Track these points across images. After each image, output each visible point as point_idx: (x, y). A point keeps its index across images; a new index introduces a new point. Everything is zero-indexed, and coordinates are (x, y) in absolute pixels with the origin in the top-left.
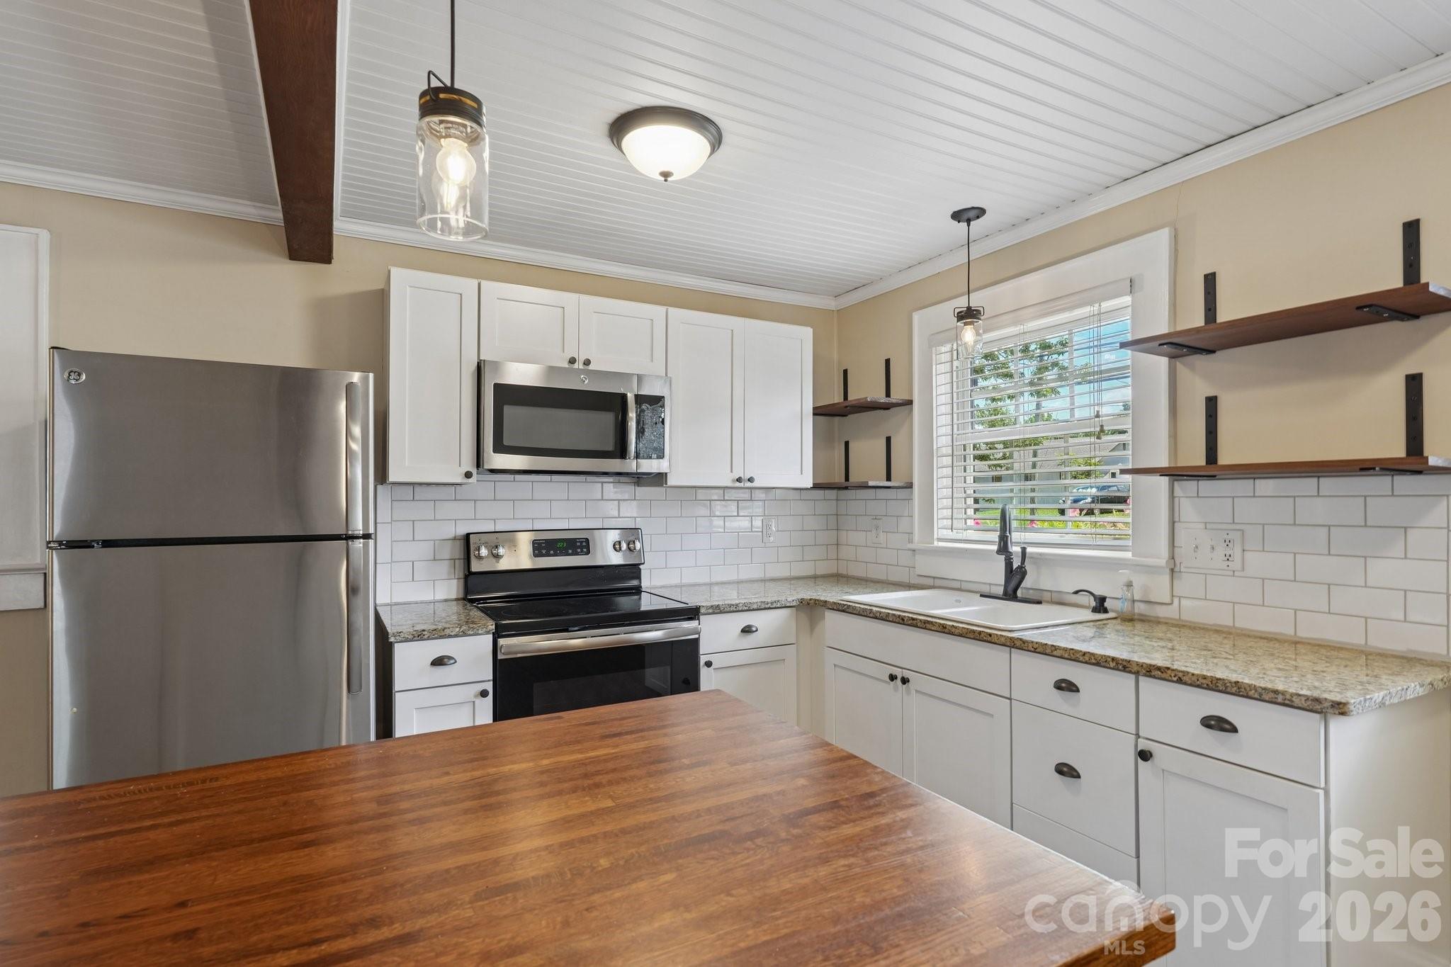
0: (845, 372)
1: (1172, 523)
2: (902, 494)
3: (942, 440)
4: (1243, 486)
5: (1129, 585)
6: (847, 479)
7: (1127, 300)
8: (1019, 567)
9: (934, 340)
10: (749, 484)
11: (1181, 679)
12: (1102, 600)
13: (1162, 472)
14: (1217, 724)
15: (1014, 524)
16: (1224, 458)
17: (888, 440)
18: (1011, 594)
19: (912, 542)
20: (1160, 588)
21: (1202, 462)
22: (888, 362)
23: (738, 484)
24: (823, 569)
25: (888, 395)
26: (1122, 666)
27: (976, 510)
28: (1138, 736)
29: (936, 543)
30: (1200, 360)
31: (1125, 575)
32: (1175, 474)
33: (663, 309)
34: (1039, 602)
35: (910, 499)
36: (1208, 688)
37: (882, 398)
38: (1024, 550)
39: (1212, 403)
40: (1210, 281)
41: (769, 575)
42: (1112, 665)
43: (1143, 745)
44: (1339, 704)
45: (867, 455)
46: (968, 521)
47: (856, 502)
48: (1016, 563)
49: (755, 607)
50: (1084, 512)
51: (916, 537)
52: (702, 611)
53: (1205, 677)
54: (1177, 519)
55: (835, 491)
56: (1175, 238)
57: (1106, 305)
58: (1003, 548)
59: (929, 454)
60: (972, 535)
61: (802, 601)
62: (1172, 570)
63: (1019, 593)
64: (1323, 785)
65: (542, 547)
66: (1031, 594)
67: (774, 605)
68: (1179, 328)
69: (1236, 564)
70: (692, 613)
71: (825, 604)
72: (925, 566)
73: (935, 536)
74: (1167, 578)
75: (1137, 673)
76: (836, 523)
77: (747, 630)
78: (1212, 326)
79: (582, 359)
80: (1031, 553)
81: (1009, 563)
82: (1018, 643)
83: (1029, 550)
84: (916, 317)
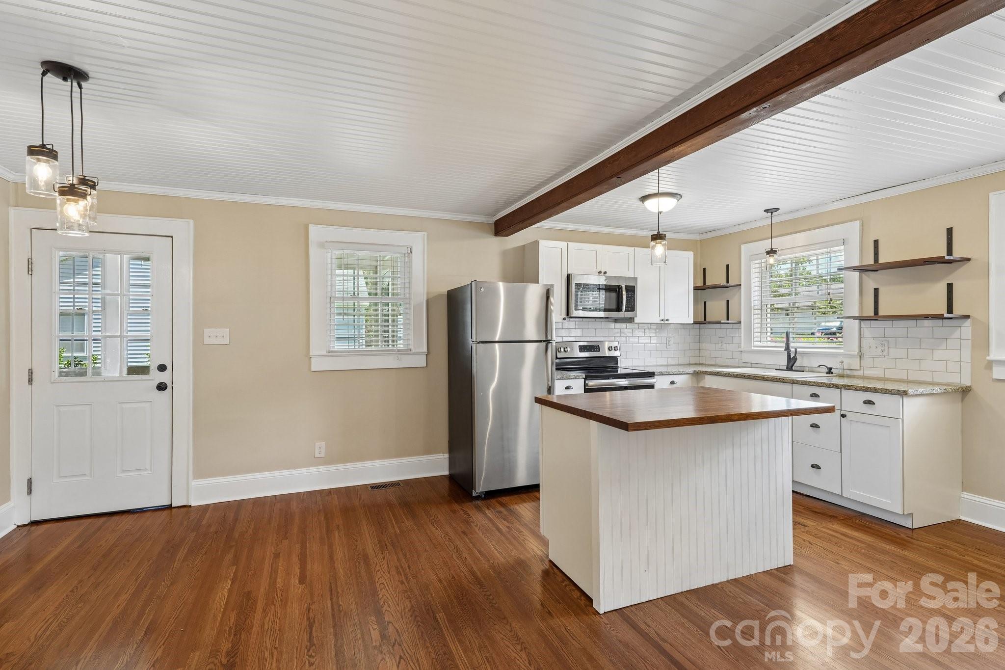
0: (704, 269)
1: (860, 338)
2: (735, 326)
3: (756, 302)
4: (889, 323)
5: (842, 362)
6: (705, 319)
7: (842, 247)
8: (794, 357)
9: (753, 257)
10: (667, 322)
11: (856, 389)
12: (830, 369)
13: (855, 318)
14: (869, 402)
15: (791, 339)
16: (881, 313)
17: (728, 301)
18: (790, 368)
19: (740, 348)
20: (855, 363)
21: (872, 314)
22: (728, 266)
23: (662, 322)
24: (693, 361)
25: (728, 282)
26: (836, 386)
27: (772, 333)
28: (841, 410)
29: (753, 348)
30: (872, 274)
31: (841, 358)
32: (862, 319)
33: (633, 248)
34: (803, 371)
35: (739, 328)
36: (865, 391)
37: (724, 283)
38: (796, 349)
39: (876, 291)
40: (876, 242)
41: (669, 363)
42: (832, 386)
43: (843, 412)
44: (905, 391)
45: (716, 309)
46: (768, 338)
47: (709, 330)
48: (792, 355)
49: (676, 373)
50: (823, 334)
51: (743, 345)
52: (656, 374)
53: (864, 387)
54: (862, 336)
55: (699, 325)
56: (862, 225)
57: (832, 249)
58: (787, 348)
59: (750, 308)
60: (769, 344)
61: (694, 371)
62: (860, 357)
63: (793, 368)
64: (901, 418)
65: (583, 349)
66: (799, 369)
67: (684, 373)
68: (863, 264)
69: (885, 353)
70: (651, 375)
71: (706, 373)
72: (746, 358)
73: (752, 345)
74: (858, 359)
75: (841, 389)
76: (699, 340)
77: (672, 383)
78: (876, 264)
79: (603, 272)
80: (799, 351)
81: (789, 356)
82: (795, 382)
83: (798, 350)
84: (743, 247)
